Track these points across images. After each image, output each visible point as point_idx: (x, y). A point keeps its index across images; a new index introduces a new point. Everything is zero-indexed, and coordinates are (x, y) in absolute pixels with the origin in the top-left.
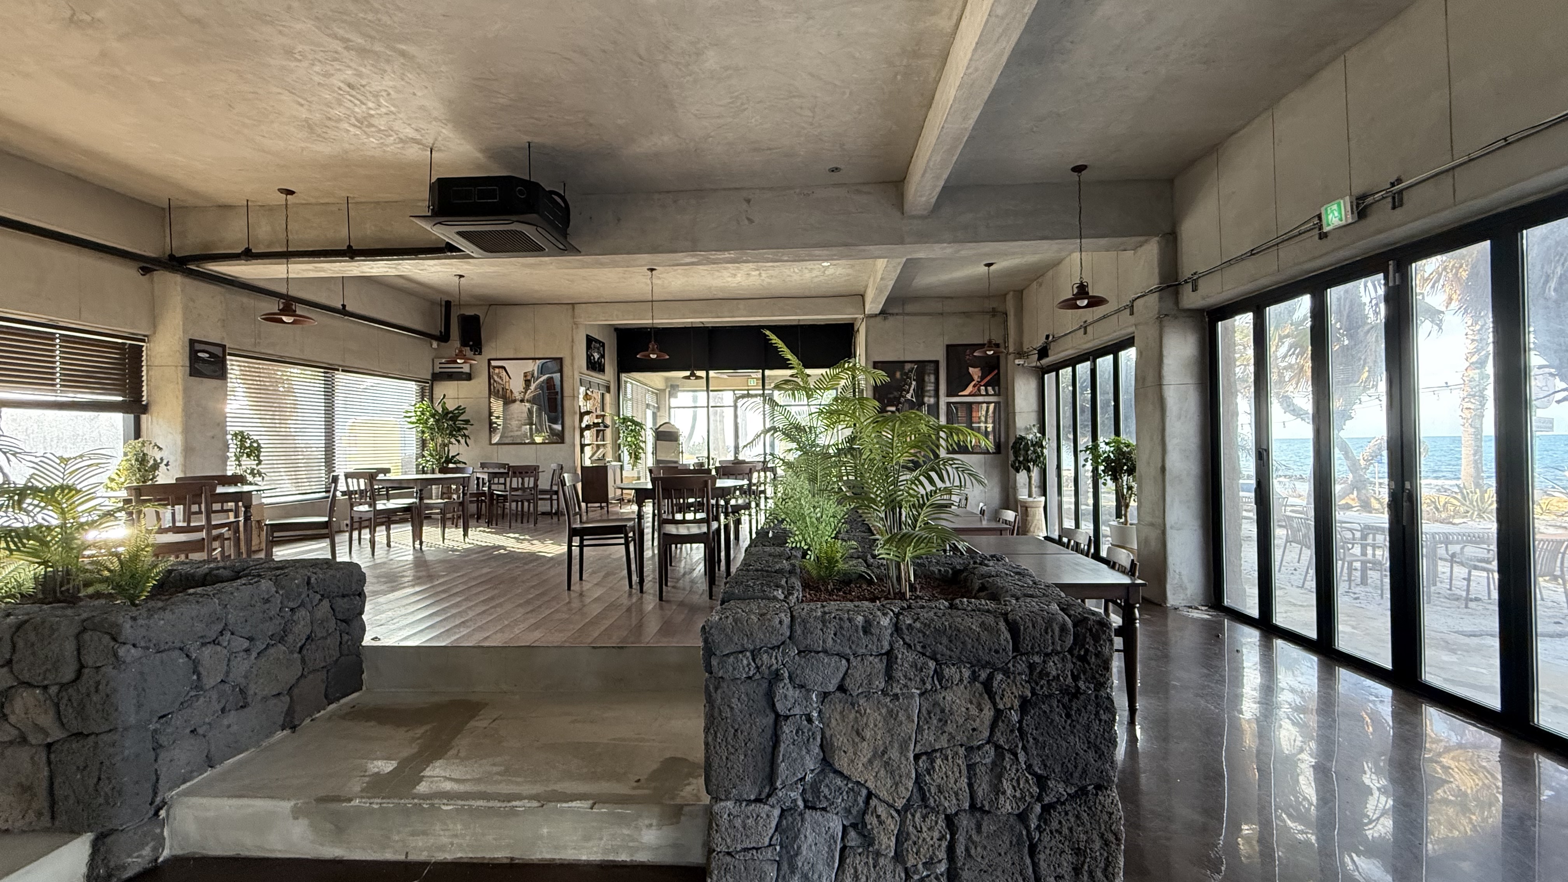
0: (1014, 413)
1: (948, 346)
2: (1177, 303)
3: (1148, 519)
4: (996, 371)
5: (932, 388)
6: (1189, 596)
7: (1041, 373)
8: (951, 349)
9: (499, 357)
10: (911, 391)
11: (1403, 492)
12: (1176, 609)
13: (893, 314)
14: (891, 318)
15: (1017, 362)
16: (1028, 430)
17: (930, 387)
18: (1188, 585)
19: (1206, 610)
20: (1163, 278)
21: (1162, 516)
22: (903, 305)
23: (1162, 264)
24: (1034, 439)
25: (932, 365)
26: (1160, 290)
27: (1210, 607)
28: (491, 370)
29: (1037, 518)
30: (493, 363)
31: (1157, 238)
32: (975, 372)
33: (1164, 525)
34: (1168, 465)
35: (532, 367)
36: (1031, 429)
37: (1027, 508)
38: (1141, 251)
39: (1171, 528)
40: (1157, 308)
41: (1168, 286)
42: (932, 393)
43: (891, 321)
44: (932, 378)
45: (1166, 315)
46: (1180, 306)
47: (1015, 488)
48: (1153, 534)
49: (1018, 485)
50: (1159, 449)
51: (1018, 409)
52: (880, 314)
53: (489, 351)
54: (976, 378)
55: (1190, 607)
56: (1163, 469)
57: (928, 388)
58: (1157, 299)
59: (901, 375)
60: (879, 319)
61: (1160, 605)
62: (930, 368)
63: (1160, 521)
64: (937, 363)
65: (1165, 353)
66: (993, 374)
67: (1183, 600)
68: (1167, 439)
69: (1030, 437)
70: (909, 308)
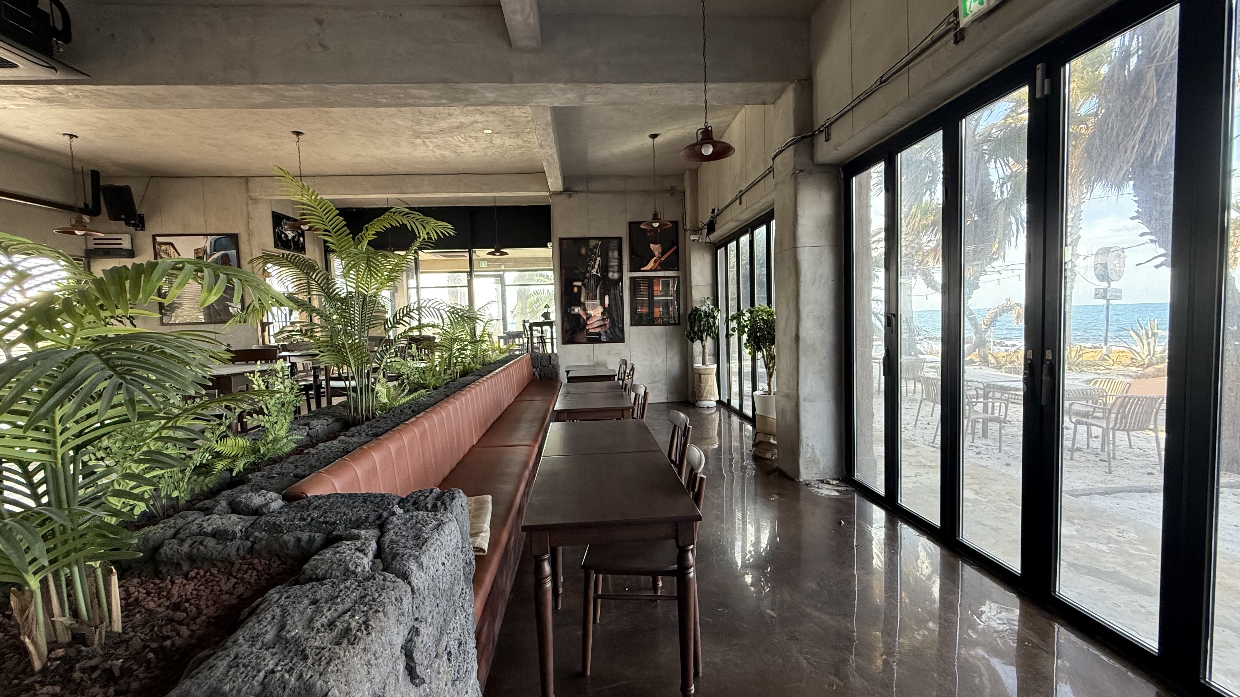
0: (691, 286)
1: (630, 223)
2: (812, 157)
3: (785, 390)
4: (675, 248)
5: (616, 264)
6: (821, 469)
7: (715, 247)
8: (633, 226)
9: (164, 233)
10: (596, 267)
11: (1043, 362)
12: (807, 485)
13: (577, 192)
14: (575, 196)
15: (692, 238)
16: (703, 302)
17: (614, 263)
18: (821, 459)
19: (837, 485)
20: (799, 129)
21: (796, 388)
22: (587, 182)
23: (797, 112)
24: (707, 310)
25: (616, 241)
26: (795, 142)
27: (841, 481)
28: (157, 246)
29: (709, 384)
30: (159, 239)
31: (793, 85)
32: (656, 248)
33: (798, 396)
34: (802, 334)
35: (204, 243)
36: (705, 301)
37: (700, 375)
38: (779, 102)
39: (805, 400)
40: (792, 162)
41: (803, 138)
42: (616, 268)
43: (575, 200)
44: (616, 254)
45: (801, 171)
46: (815, 161)
47: (692, 357)
48: (789, 406)
49: (695, 354)
50: (793, 316)
51: (694, 283)
52: (564, 191)
53: (153, 227)
54: (656, 253)
55: (822, 481)
56: (797, 338)
57: (612, 264)
58: (792, 153)
59: (586, 251)
60: (564, 196)
61: (793, 480)
62: (614, 244)
63: (794, 392)
64: (620, 239)
65: (800, 212)
66: (672, 250)
67: (816, 473)
68: (802, 306)
69: (703, 308)
70: (594, 186)
